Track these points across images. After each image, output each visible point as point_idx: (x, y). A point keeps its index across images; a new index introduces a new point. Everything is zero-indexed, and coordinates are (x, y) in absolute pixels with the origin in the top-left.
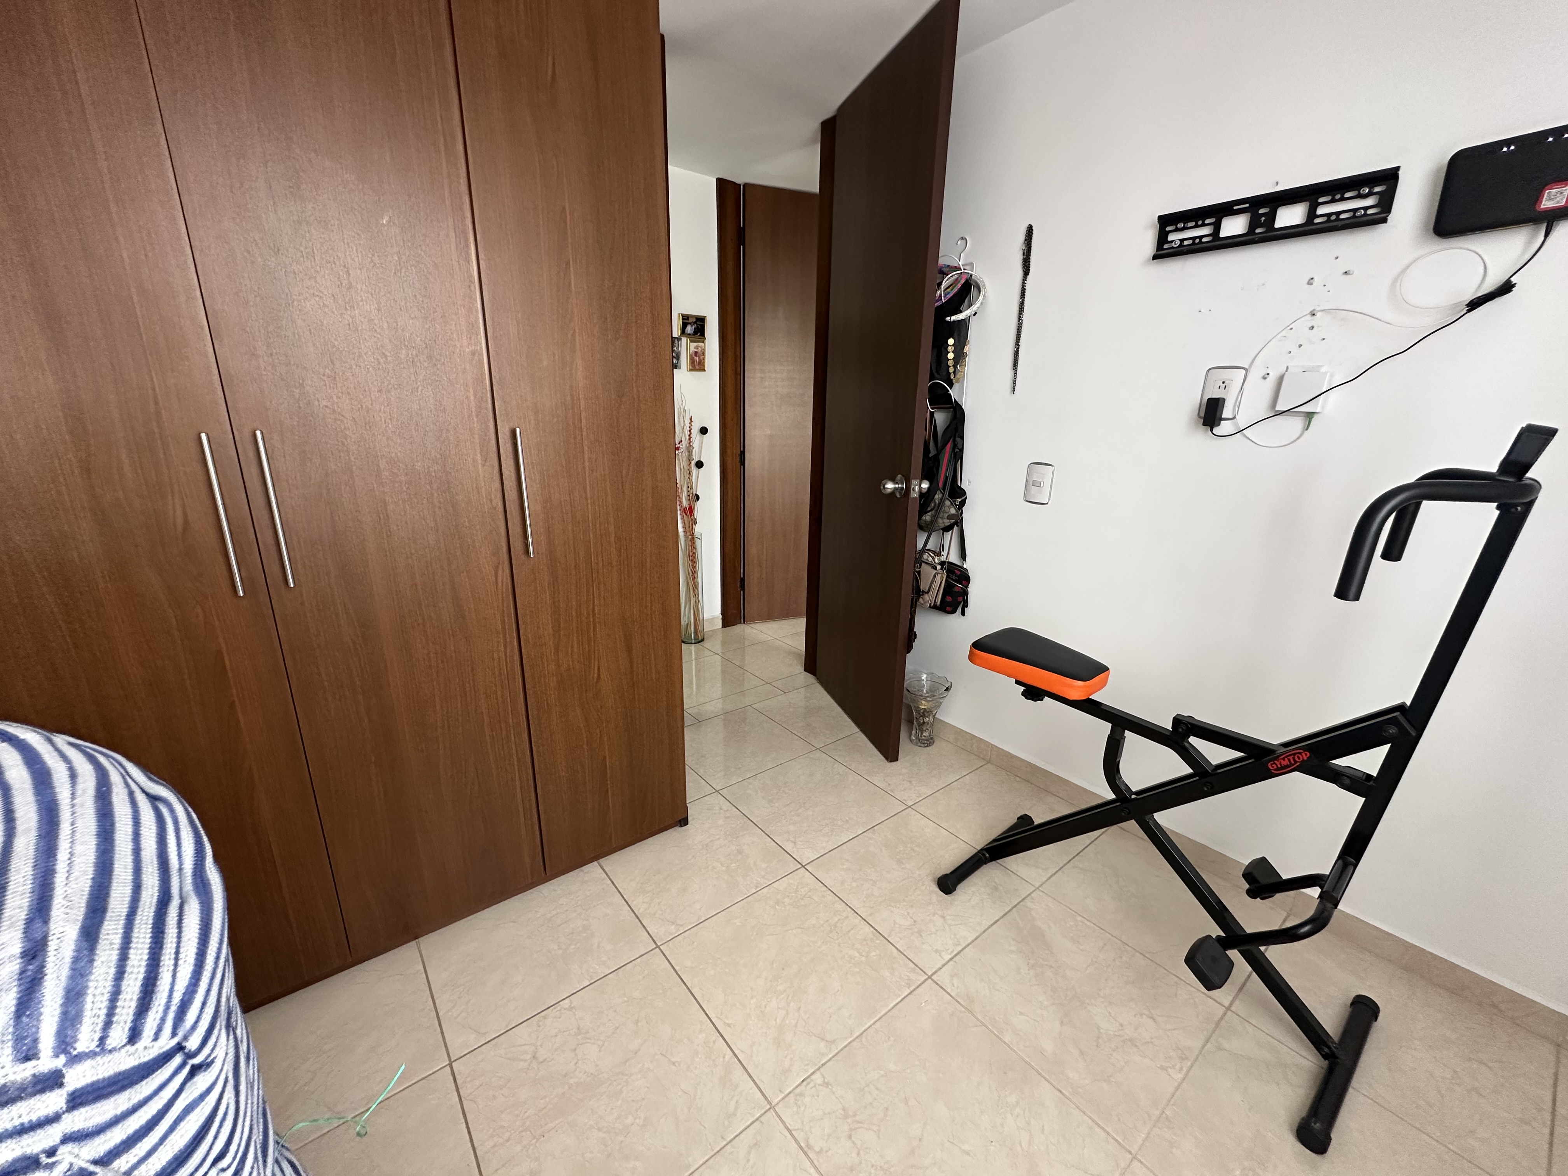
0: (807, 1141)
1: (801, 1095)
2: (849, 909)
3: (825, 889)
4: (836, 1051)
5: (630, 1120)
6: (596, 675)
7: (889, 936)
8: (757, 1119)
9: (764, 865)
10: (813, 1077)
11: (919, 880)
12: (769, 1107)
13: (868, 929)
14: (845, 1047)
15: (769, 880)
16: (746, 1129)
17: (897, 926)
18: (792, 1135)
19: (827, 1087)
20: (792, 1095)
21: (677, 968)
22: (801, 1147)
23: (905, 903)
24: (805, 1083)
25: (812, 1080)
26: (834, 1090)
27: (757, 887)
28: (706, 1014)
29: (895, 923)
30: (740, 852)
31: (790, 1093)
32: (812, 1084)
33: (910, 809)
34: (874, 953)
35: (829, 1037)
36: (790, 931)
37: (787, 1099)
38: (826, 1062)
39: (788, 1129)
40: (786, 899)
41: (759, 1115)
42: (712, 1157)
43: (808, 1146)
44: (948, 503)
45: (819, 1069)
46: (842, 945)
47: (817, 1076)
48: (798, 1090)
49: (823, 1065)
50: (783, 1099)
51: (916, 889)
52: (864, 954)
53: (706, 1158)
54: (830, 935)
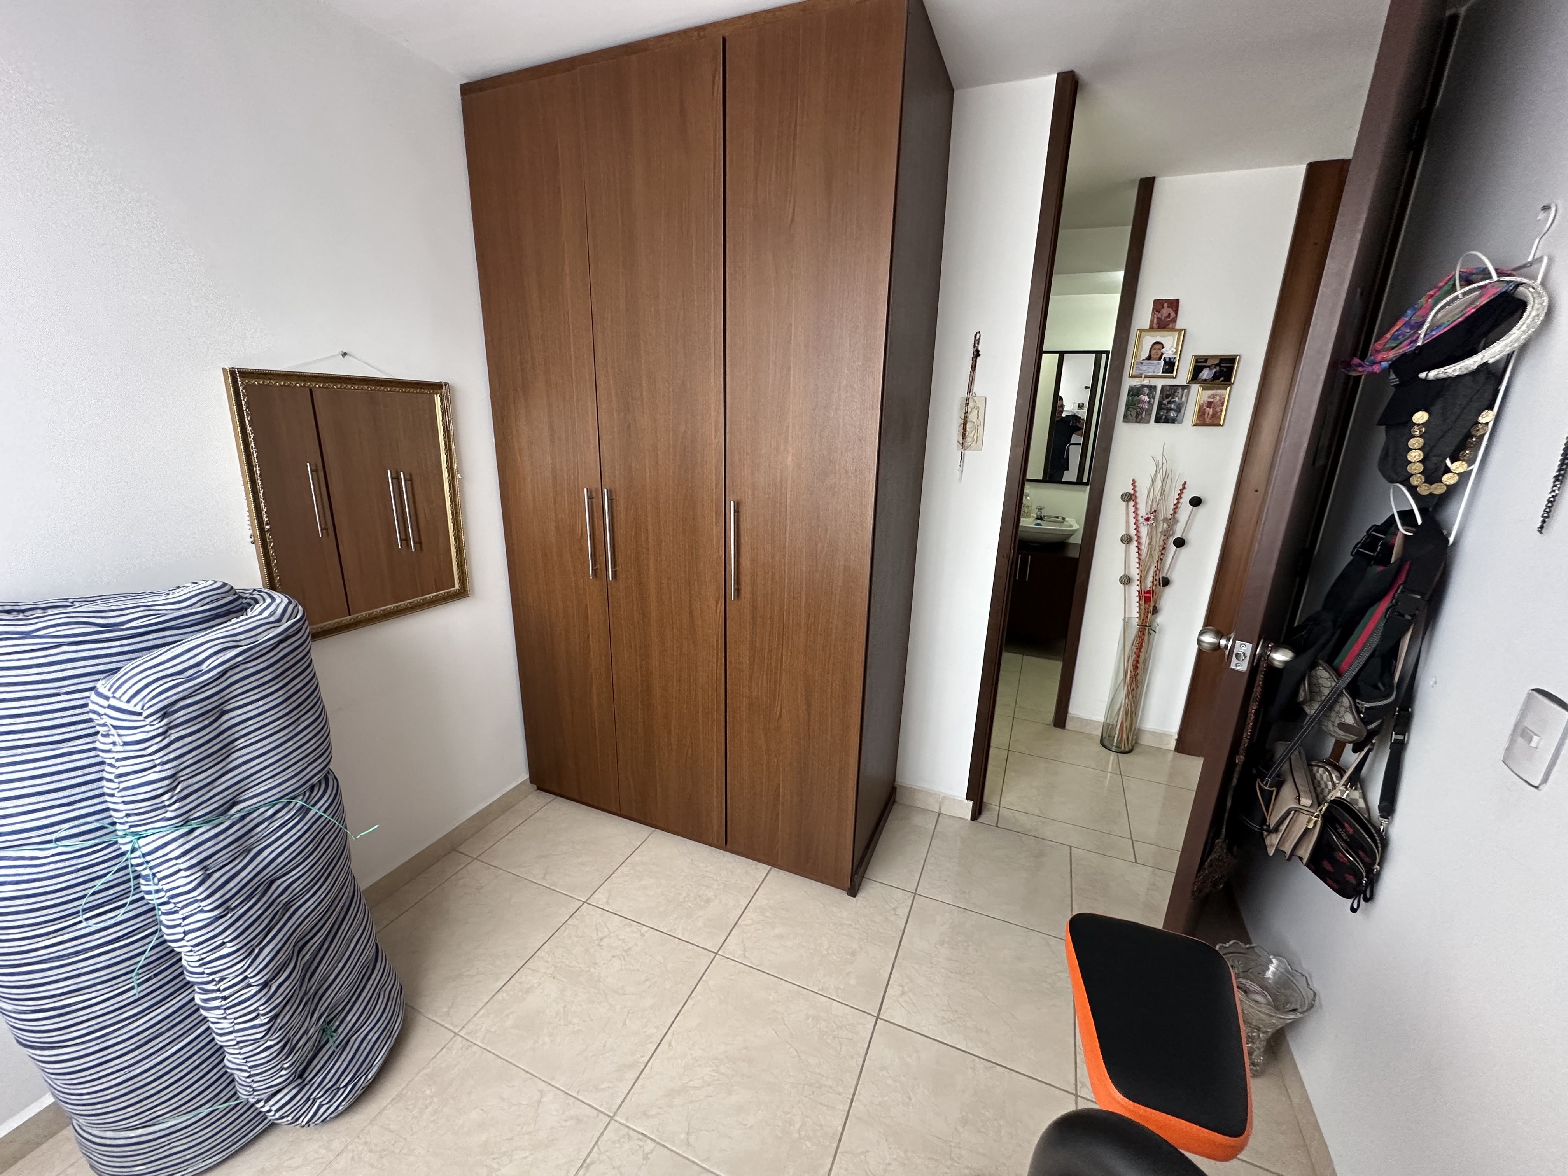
0: (592, 1163)
1: (630, 1138)
2: (852, 1091)
3: (863, 1053)
4: (681, 1153)
5: (575, 1021)
6: (778, 713)
7: (842, 1153)
8: (600, 1111)
9: (852, 982)
10: (649, 1141)
11: (952, 1159)
12: (612, 1115)
13: (840, 1123)
14: (689, 1160)
15: (837, 996)
16: (589, 1105)
17: (862, 1157)
18: (594, 1147)
19: (644, 1159)
20: (627, 1130)
21: (704, 978)
22: (585, 1161)
23: (902, 1154)
24: (641, 1136)
25: (645, 1141)
26: (643, 1167)
27: (823, 989)
28: (673, 1022)
29: (865, 1153)
30: (853, 954)
31: (629, 1127)
32: (641, 1143)
33: (1074, 1097)
34: (809, 1144)
35: (692, 1139)
36: (788, 1046)
37: (622, 1127)
38: (667, 1148)
39: (597, 1141)
40: (824, 1023)
41: (603, 1110)
42: (563, 1091)
43: (588, 1167)
44: (1346, 701)
45: (658, 1143)
46: (801, 1105)
47: (652, 1145)
48: (631, 1132)
49: (663, 1146)
50: (623, 1124)
51: (936, 1160)
52: (803, 1133)
53: (561, 1088)
54: (806, 1087)
